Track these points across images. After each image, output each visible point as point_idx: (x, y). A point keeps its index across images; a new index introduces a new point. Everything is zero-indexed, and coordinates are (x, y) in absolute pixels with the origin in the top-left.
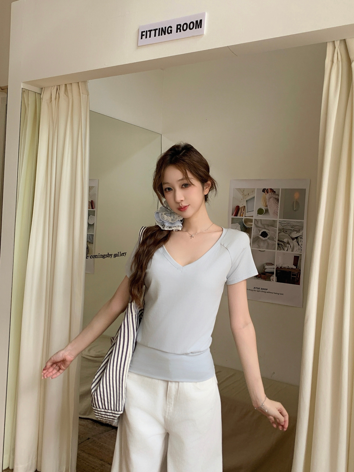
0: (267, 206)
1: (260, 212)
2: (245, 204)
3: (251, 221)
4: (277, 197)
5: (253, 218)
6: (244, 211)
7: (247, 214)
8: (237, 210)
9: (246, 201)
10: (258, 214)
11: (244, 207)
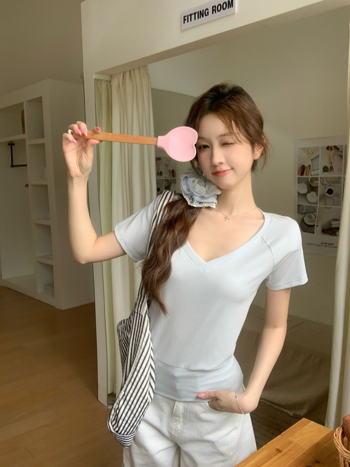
0: (332, 163)
1: (325, 169)
2: (310, 163)
3: (317, 179)
4: (340, 153)
5: (319, 176)
6: (309, 170)
7: (313, 173)
8: (303, 170)
9: (312, 160)
10: (323, 172)
11: (310, 165)
